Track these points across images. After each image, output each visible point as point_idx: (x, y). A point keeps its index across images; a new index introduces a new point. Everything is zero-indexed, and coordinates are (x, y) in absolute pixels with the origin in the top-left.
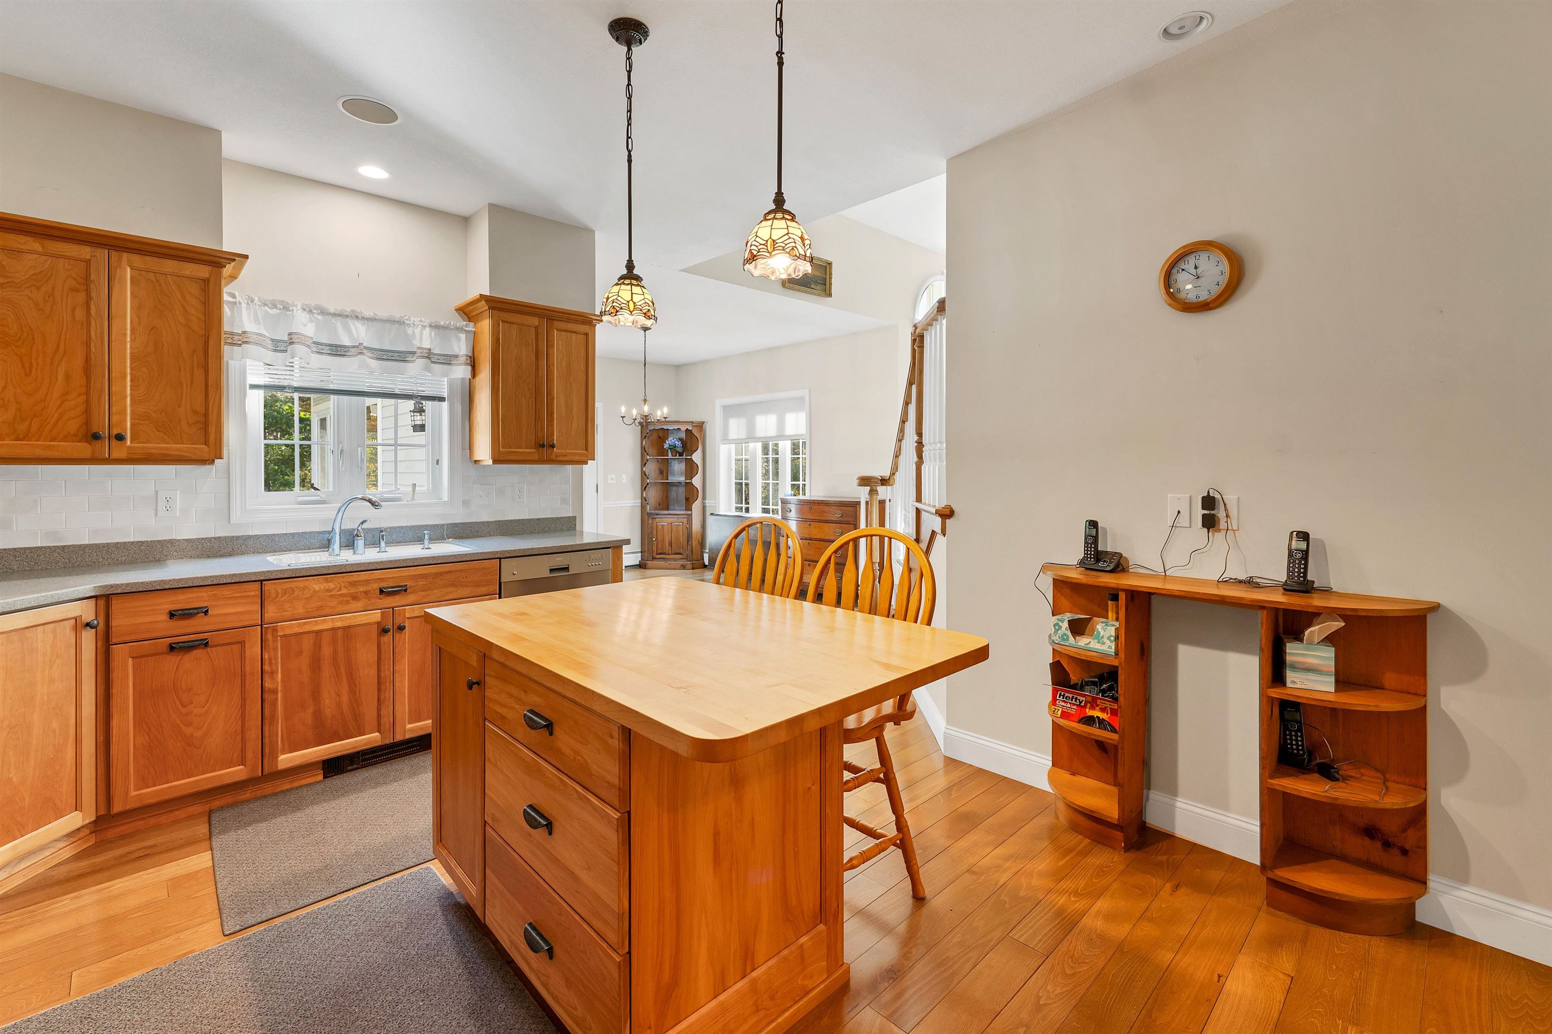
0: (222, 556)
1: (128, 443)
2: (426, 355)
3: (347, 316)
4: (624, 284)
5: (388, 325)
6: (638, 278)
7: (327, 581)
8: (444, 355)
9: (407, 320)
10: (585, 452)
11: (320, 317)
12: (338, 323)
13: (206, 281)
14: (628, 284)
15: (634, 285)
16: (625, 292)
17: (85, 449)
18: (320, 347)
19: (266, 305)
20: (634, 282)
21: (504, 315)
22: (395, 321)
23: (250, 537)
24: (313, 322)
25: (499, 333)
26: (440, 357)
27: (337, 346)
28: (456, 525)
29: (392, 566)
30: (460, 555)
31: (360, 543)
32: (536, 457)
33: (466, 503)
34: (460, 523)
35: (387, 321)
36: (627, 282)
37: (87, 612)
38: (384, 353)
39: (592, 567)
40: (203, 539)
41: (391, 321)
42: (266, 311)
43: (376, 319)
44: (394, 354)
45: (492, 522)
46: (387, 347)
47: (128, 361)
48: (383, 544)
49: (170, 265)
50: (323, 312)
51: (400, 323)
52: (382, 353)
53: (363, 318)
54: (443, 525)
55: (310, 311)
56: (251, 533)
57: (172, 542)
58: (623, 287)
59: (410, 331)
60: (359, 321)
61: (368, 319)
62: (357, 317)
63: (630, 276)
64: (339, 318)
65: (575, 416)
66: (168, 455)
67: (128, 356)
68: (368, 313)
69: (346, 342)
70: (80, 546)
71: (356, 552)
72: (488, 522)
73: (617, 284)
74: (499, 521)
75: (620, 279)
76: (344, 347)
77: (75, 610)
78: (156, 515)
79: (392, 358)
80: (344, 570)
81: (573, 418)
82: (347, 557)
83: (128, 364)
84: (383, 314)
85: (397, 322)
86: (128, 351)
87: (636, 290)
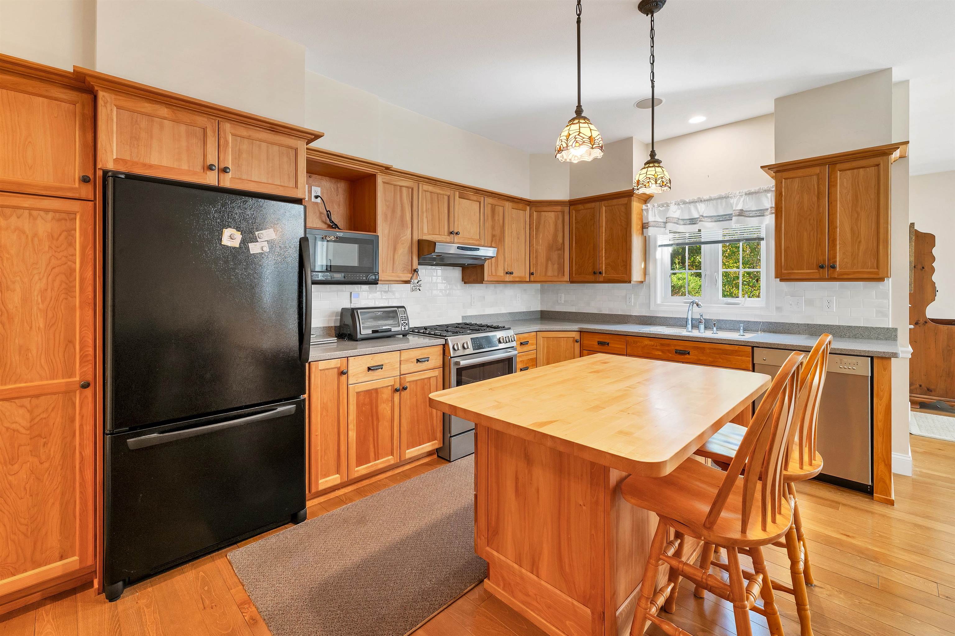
0: (647, 325)
1: (604, 275)
2: (738, 214)
3: (696, 202)
4: (650, 167)
5: (719, 201)
6: (659, 162)
7: (650, 341)
8: (759, 210)
9: (731, 194)
10: (877, 270)
11: (683, 206)
12: (692, 207)
13: (626, 204)
14: (652, 167)
15: (656, 166)
16: (651, 171)
17: (591, 277)
18: (685, 221)
19: (659, 206)
20: (656, 165)
21: (785, 174)
22: (723, 197)
23: (657, 317)
24: (680, 209)
25: (781, 188)
26: (756, 212)
27: (692, 219)
28: (771, 323)
29: (681, 339)
30: (721, 339)
31: (702, 326)
32: (817, 276)
33: (778, 309)
34: (774, 322)
35: (718, 198)
36: (651, 165)
37: (576, 336)
38: (720, 217)
39: (844, 370)
40: (640, 316)
41: (721, 198)
42: (659, 209)
43: (712, 199)
44: (726, 216)
45: (801, 324)
46: (722, 213)
47: (604, 243)
48: (715, 329)
49: (615, 202)
50: (685, 203)
51: (727, 197)
52: (719, 217)
53: (705, 201)
54: (760, 322)
55: (679, 204)
56: (658, 316)
57: (631, 316)
58: (649, 169)
59: (732, 201)
60: (702, 203)
61: (707, 200)
62: (701, 201)
63: (653, 161)
64: (692, 204)
65: (863, 240)
66: (614, 279)
67: (604, 241)
68: (706, 197)
69: (696, 215)
70: (605, 314)
71: (700, 331)
72: (797, 324)
73: (644, 168)
74: (808, 324)
75: (645, 164)
76: (695, 219)
77: (574, 335)
78: (626, 304)
79: (725, 219)
80: (657, 337)
81: (860, 242)
82: (695, 333)
83: (604, 244)
84: (715, 195)
85: (724, 197)
86: (604, 239)
87: (658, 169)
